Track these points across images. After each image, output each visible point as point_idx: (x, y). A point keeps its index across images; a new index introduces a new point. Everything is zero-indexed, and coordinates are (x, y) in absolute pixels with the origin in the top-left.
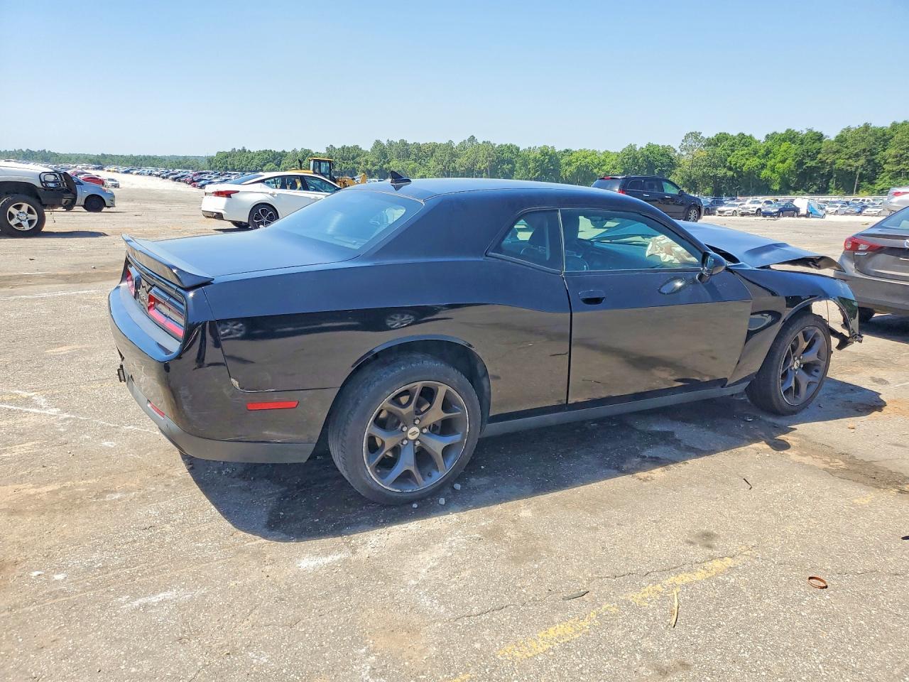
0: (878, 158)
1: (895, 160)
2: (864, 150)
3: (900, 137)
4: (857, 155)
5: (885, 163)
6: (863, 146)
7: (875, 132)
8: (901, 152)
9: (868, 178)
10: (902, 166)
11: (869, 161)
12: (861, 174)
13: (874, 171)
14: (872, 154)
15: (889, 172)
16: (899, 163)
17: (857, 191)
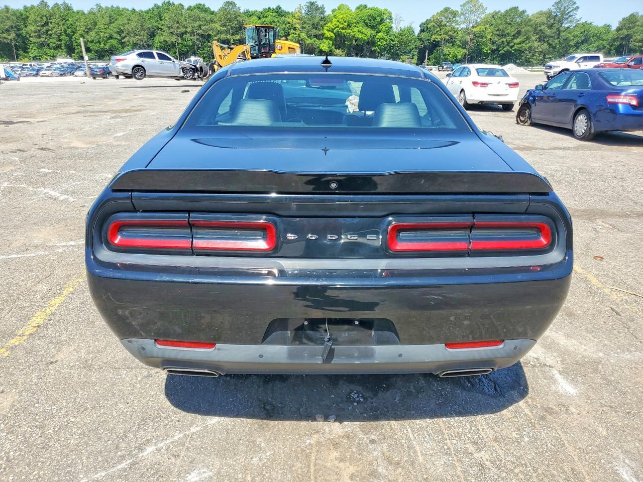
0: (24, 33)
1: (36, 34)
2: (12, 27)
3: (34, 18)
4: (7, 31)
5: (30, 36)
6: (9, 23)
7: (14, 13)
8: (39, 28)
9: (22, 48)
10: (43, 39)
11: (18, 35)
12: (16, 45)
13: (24, 42)
14: (18, 30)
15: (35, 43)
16: (39, 37)
17: (17, 58)
